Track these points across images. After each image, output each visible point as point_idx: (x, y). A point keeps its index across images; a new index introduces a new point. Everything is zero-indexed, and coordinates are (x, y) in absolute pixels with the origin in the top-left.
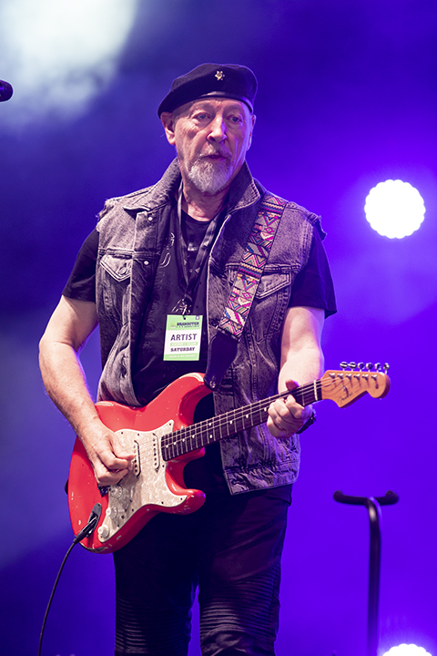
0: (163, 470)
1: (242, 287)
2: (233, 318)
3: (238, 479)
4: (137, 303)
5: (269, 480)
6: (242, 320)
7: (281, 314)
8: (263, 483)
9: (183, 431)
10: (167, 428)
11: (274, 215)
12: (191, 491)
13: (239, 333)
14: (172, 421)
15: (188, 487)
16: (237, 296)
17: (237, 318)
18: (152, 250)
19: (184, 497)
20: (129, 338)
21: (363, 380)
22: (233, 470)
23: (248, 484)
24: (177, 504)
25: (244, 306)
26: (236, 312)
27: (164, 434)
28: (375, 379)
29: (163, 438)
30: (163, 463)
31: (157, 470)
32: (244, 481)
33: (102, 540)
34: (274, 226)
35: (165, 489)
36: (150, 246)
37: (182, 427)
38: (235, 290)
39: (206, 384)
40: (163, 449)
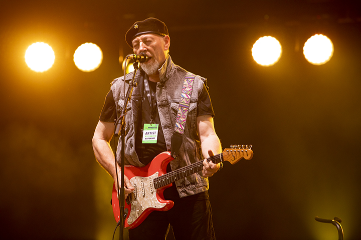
0: (155, 193)
1: (181, 113)
2: (179, 127)
3: (183, 191)
4: (136, 117)
5: (194, 191)
6: (183, 127)
7: (194, 120)
8: (192, 193)
9: (163, 176)
10: (155, 175)
11: (191, 79)
12: (168, 201)
13: (183, 133)
14: (158, 172)
15: (166, 199)
16: (180, 117)
17: (181, 126)
18: (139, 95)
19: (165, 204)
20: (134, 130)
21: (241, 153)
22: (180, 187)
23: (187, 193)
24: (162, 207)
25: (183, 121)
26: (180, 124)
27: (154, 178)
28: (246, 152)
29: (154, 180)
30: (155, 190)
31: (152, 193)
32: (185, 192)
33: (130, 224)
34: (191, 84)
35: (156, 201)
36: (138, 94)
37: (162, 175)
38: (178, 115)
39: (172, 156)
40: (154, 184)
